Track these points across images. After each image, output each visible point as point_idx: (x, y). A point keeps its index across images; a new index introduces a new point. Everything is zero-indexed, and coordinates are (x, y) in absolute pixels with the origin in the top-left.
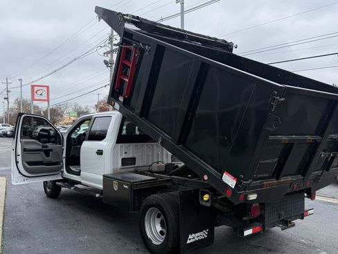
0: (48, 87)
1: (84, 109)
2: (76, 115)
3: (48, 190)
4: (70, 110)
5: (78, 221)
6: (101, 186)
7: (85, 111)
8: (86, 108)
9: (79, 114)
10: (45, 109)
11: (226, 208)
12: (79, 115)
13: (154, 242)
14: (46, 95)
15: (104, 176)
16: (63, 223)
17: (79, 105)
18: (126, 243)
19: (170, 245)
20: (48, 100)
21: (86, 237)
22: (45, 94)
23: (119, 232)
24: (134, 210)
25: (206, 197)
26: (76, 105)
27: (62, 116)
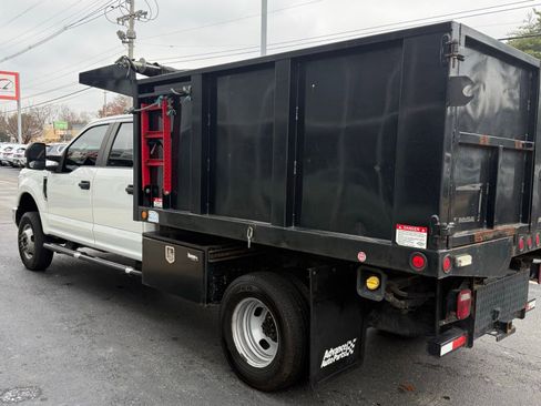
0: (17, 75)
1: (78, 117)
2: (66, 126)
3: (28, 257)
4: (56, 117)
5: (89, 317)
6: (138, 255)
7: (82, 120)
8: (82, 116)
9: (72, 125)
10: (12, 114)
11: (403, 302)
12: (70, 128)
13: (251, 362)
14: (14, 89)
15: (144, 235)
16: (63, 320)
17: (71, 109)
18: (191, 362)
19: (287, 370)
20: (17, 98)
21: (111, 350)
22: (12, 87)
23: (175, 339)
24: (209, 301)
25: (372, 283)
26: (66, 109)
27: (41, 128)
